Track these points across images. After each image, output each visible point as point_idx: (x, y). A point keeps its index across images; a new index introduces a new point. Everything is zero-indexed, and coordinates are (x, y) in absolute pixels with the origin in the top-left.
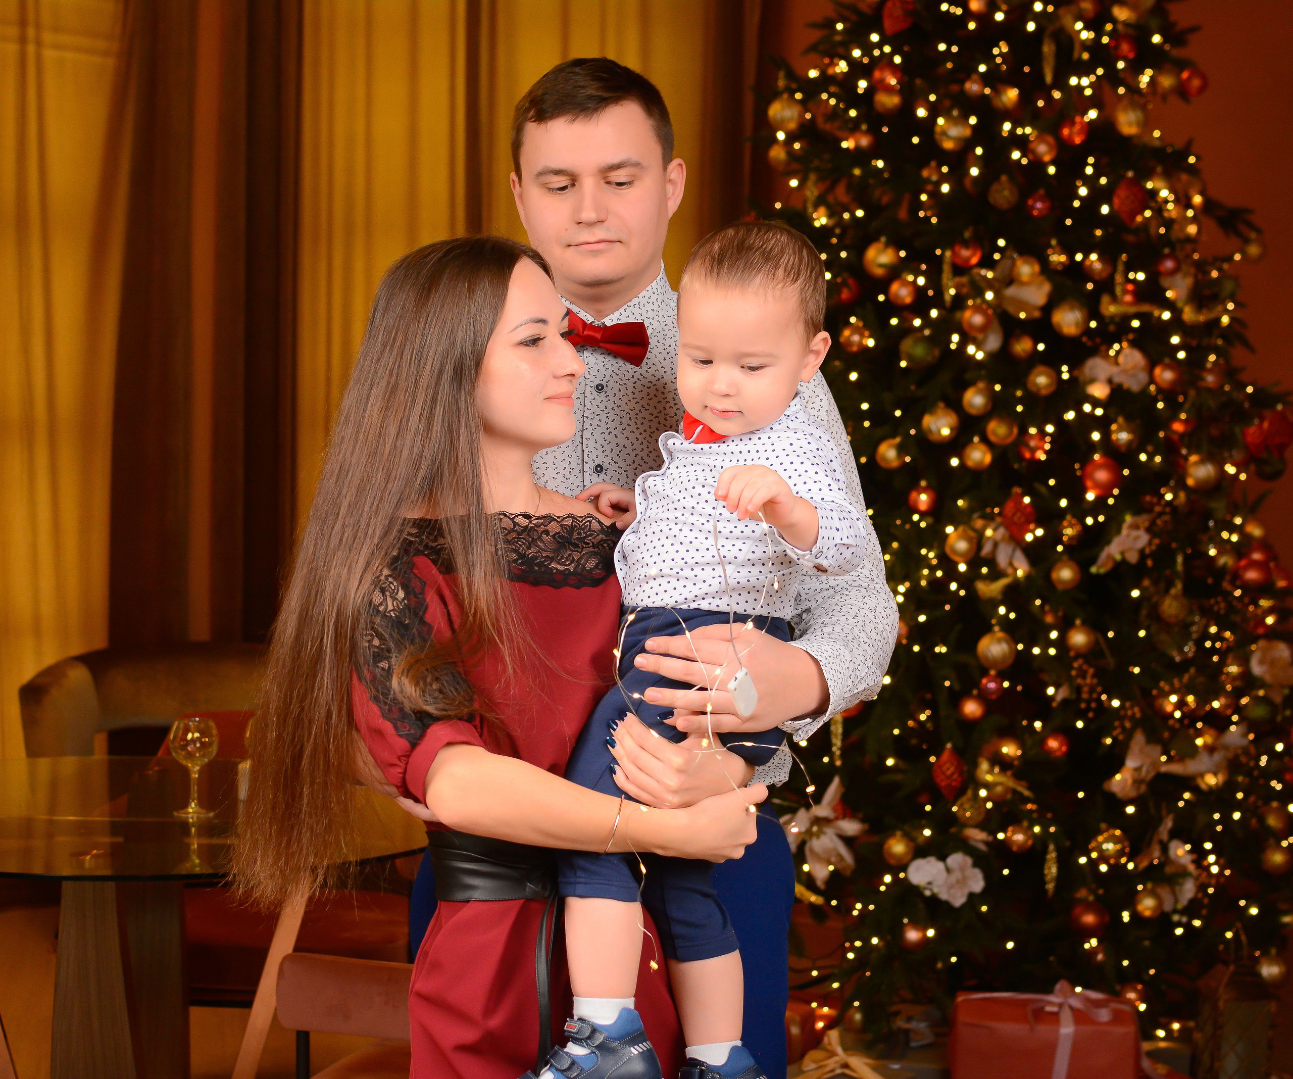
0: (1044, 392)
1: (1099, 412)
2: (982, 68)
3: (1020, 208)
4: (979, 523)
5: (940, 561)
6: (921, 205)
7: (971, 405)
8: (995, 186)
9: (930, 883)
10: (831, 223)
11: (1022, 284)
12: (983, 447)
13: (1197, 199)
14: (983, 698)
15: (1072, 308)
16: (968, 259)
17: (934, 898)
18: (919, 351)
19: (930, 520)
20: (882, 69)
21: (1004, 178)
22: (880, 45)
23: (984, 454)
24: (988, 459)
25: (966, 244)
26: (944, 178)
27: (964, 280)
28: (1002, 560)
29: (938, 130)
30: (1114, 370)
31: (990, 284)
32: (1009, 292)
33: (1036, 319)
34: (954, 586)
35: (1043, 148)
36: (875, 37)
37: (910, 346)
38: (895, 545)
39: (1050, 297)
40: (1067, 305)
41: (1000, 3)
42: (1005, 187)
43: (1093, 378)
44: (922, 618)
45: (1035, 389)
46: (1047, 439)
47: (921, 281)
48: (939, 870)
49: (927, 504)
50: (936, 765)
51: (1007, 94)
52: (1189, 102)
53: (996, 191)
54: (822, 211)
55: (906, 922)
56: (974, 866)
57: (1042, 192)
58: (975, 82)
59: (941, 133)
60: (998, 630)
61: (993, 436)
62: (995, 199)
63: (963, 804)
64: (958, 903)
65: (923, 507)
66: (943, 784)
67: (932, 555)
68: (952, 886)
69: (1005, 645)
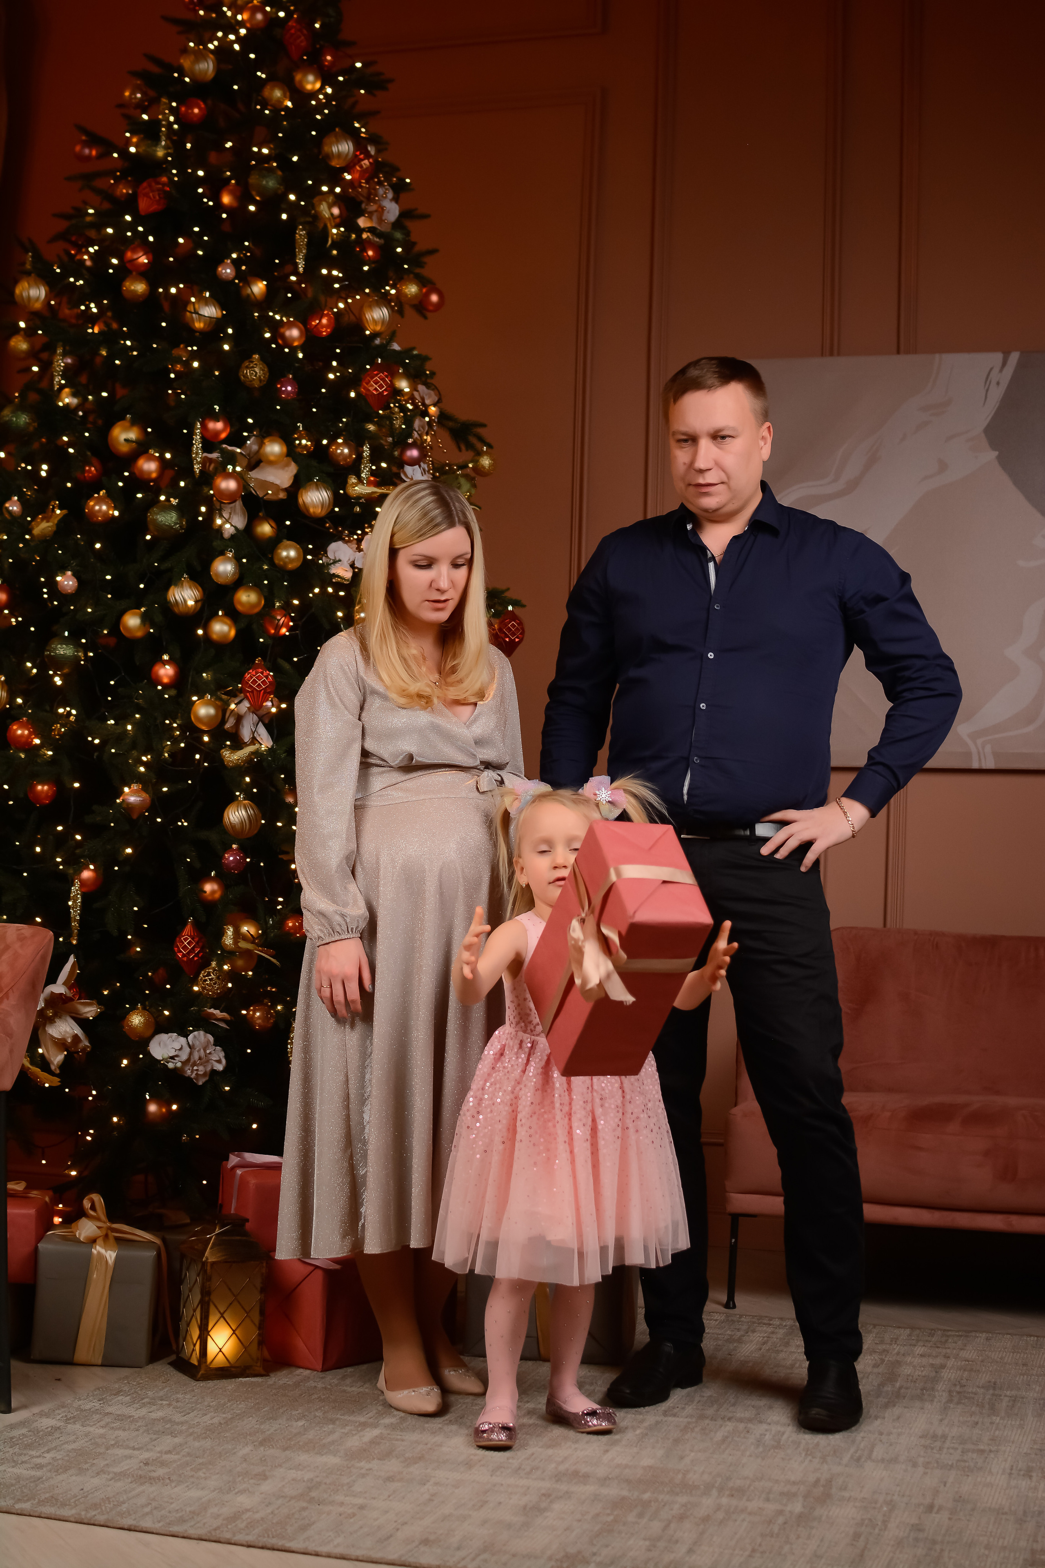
0: (290, 566)
1: (342, 593)
2: (234, 256)
3: (270, 388)
4: (224, 697)
5: (182, 731)
6: (170, 383)
7: (219, 575)
8: (246, 363)
9: (172, 1058)
10: (75, 402)
11: (271, 463)
12: (228, 621)
13: (433, 410)
14: (223, 878)
15: (318, 489)
16: (217, 433)
17: (176, 1073)
18: (169, 519)
19: (173, 692)
20: (134, 251)
21: (258, 359)
22: (132, 226)
23: (229, 627)
24: (233, 633)
25: (216, 418)
26: (193, 356)
27: (213, 454)
28: (246, 734)
29: (190, 308)
30: (359, 555)
32: (254, 474)
33: (282, 500)
34: (197, 757)
35: (295, 333)
36: (128, 218)
37: (158, 514)
38: (137, 716)
39: (296, 478)
40: (314, 486)
41: (254, 193)
42: (256, 364)
43: (337, 559)
44: (165, 789)
45: (281, 563)
46: (293, 615)
47: (168, 456)
48: (182, 1046)
49: (169, 677)
50: (178, 939)
51: (257, 285)
52: (425, 317)
53: (247, 367)
54: (67, 390)
55: (148, 1097)
56: (216, 1044)
57: (291, 376)
58: (228, 266)
59: (193, 311)
60: (245, 799)
61: (239, 608)
62: (245, 376)
63: (209, 974)
64: (200, 1081)
65: (164, 680)
66: (185, 959)
67: (175, 725)
68: (195, 1064)
69: (252, 812)
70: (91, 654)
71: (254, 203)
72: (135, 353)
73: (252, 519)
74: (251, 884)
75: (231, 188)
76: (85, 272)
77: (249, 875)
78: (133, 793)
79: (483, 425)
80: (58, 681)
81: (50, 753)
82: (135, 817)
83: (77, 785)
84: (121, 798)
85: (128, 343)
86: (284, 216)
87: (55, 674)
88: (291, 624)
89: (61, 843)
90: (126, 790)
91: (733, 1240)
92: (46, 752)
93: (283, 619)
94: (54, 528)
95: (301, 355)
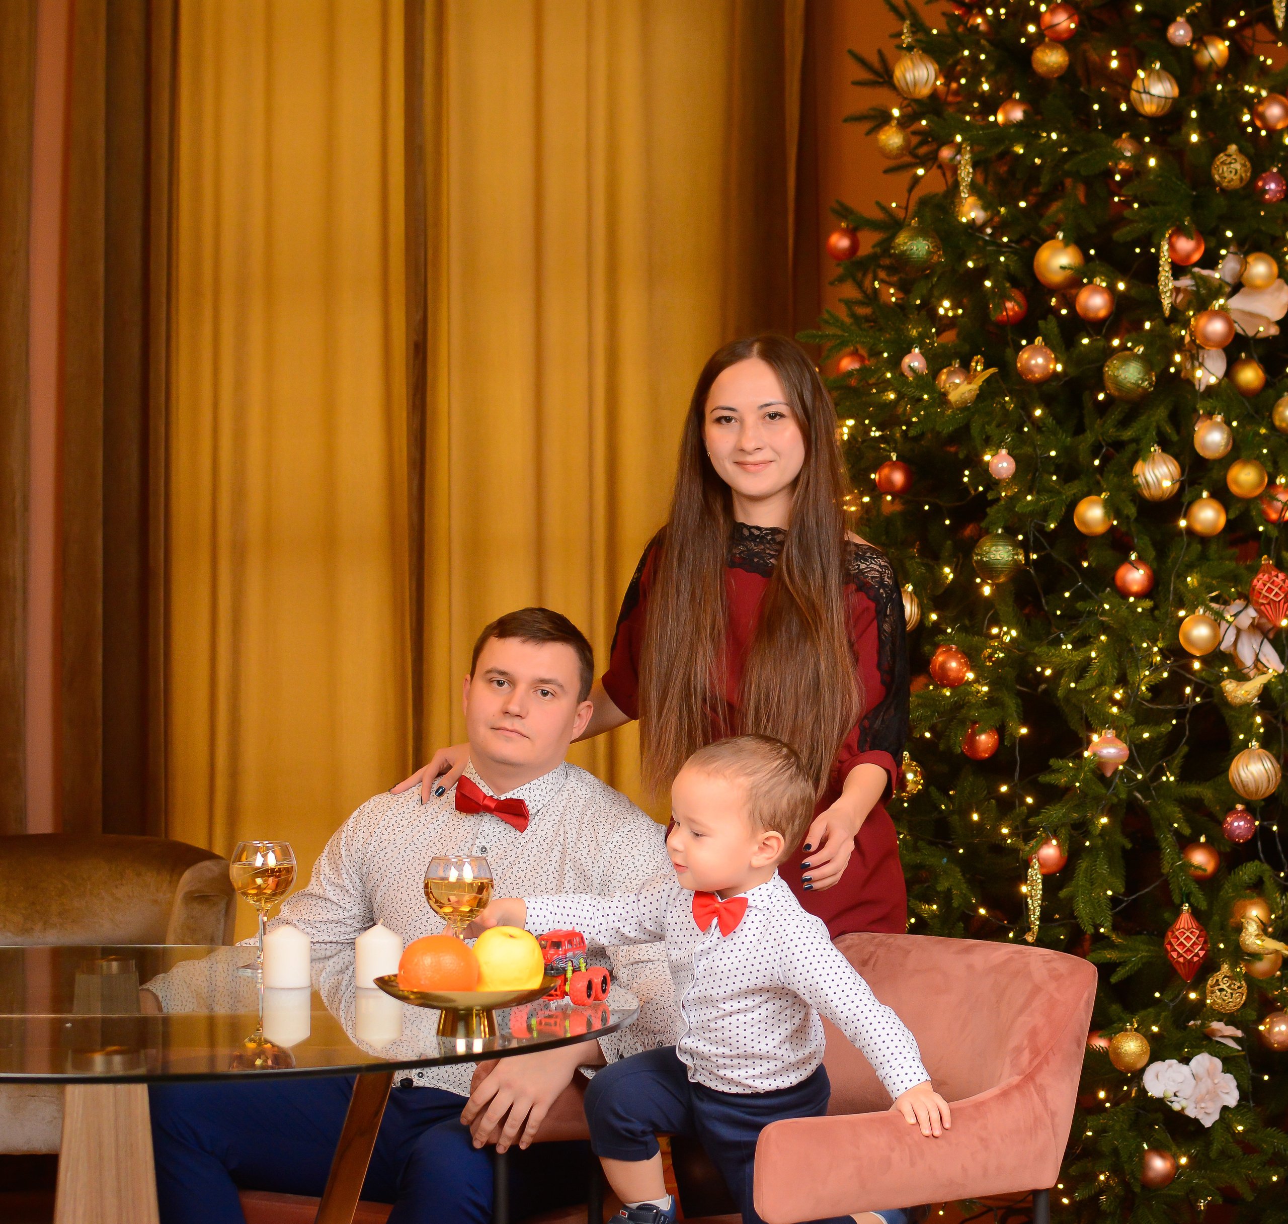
2: (1188, 10)
3: (1251, 189)
5: (1165, 657)
6: (1115, 188)
7: (1205, 446)
8: (1222, 157)
9: (1175, 1096)
10: (983, 217)
11: (1257, 289)
12: (1215, 504)
16: (1189, 254)
17: (1180, 1115)
18: (1133, 374)
19: (1148, 604)
20: (1055, 13)
21: (1233, 148)
23: (1217, 513)
24: (1222, 521)
25: (1185, 233)
27: (1186, 282)
28: (1246, 654)
29: (1137, 85)
33: (1274, 337)
34: (1188, 690)
37: (1118, 369)
38: (1103, 638)
42: (1235, 160)
44: (1146, 736)
47: (1121, 286)
48: (1184, 1077)
49: (1141, 584)
50: (1170, 934)
51: (1216, 48)
53: (1223, 163)
55: (1146, 1148)
56: (1226, 1070)
57: (1276, 170)
58: (1181, 26)
59: (1142, 90)
60: (1258, 747)
61: (1234, 489)
62: (1220, 174)
63: (1217, 984)
64: (1207, 1123)
65: (1135, 588)
66: (1181, 960)
67: (1155, 649)
68: (1202, 1100)
69: (1270, 765)
70: (1035, 556)
72: (1065, 150)
73: (1232, 363)
74: (1262, 856)
76: (983, 42)
77: (1259, 843)
78: (1106, 742)
80: (987, 591)
81: (985, 689)
82: (1109, 774)
83: (1023, 731)
84: (1090, 749)
85: (1054, 136)
87: (984, 581)
89: (1006, 806)
90: (1095, 738)
92: (980, 688)
94: (978, 392)
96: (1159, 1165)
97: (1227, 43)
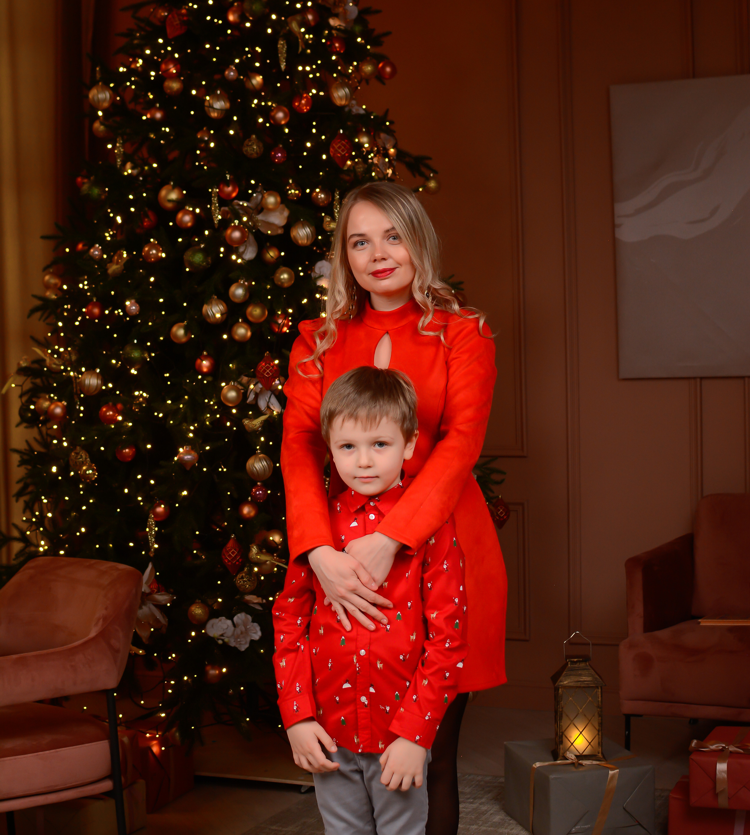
0: (286, 285)
2: (237, 61)
3: (266, 157)
4: (245, 379)
5: (218, 407)
6: (197, 158)
7: (234, 295)
8: (246, 142)
9: (222, 635)
10: (135, 172)
11: (270, 210)
12: (246, 326)
13: (392, 151)
14: (254, 503)
15: (303, 227)
16: (230, 194)
17: (225, 645)
18: (198, 258)
19: (210, 379)
20: (167, 64)
21: (253, 137)
22: (164, 46)
23: (247, 330)
24: (249, 334)
25: (228, 183)
26: (212, 138)
27: (227, 209)
28: (262, 404)
29: (207, 104)
31: (246, 211)
32: (260, 217)
33: (279, 236)
34: (228, 424)
35: (280, 115)
36: (161, 41)
37: (191, 256)
38: (186, 397)
39: (289, 218)
40: (301, 225)
41: (248, 15)
42: (253, 142)
43: (321, 274)
44: (208, 448)
45: (279, 283)
46: (290, 318)
47: (198, 211)
48: (228, 626)
49: (208, 368)
50: (224, 550)
51: (256, 79)
52: (384, 84)
53: (248, 146)
54: (129, 165)
55: (207, 663)
56: (253, 621)
57: (281, 146)
58: (232, 70)
59: (208, 106)
60: (261, 453)
61: (251, 318)
62: (247, 151)
63: (242, 578)
64: (243, 648)
65: (205, 370)
66: (230, 564)
67: (212, 403)
68: (238, 637)
69: (265, 463)
70: (153, 355)
71: (249, 21)
72: (171, 137)
73: (261, 250)
74: (272, 509)
75: (234, 9)
77: (270, 503)
78: (186, 452)
79: (429, 158)
80: (134, 372)
81: (130, 424)
82: (188, 468)
83: (149, 446)
84: (178, 456)
85: (167, 130)
86: (269, 31)
87: (132, 368)
88: (290, 324)
89: (141, 486)
90: (181, 450)
91: (627, 732)
92: (127, 424)
93: (284, 321)
94: (123, 268)
95: (287, 131)
96: (214, 672)
97: (261, 77)
